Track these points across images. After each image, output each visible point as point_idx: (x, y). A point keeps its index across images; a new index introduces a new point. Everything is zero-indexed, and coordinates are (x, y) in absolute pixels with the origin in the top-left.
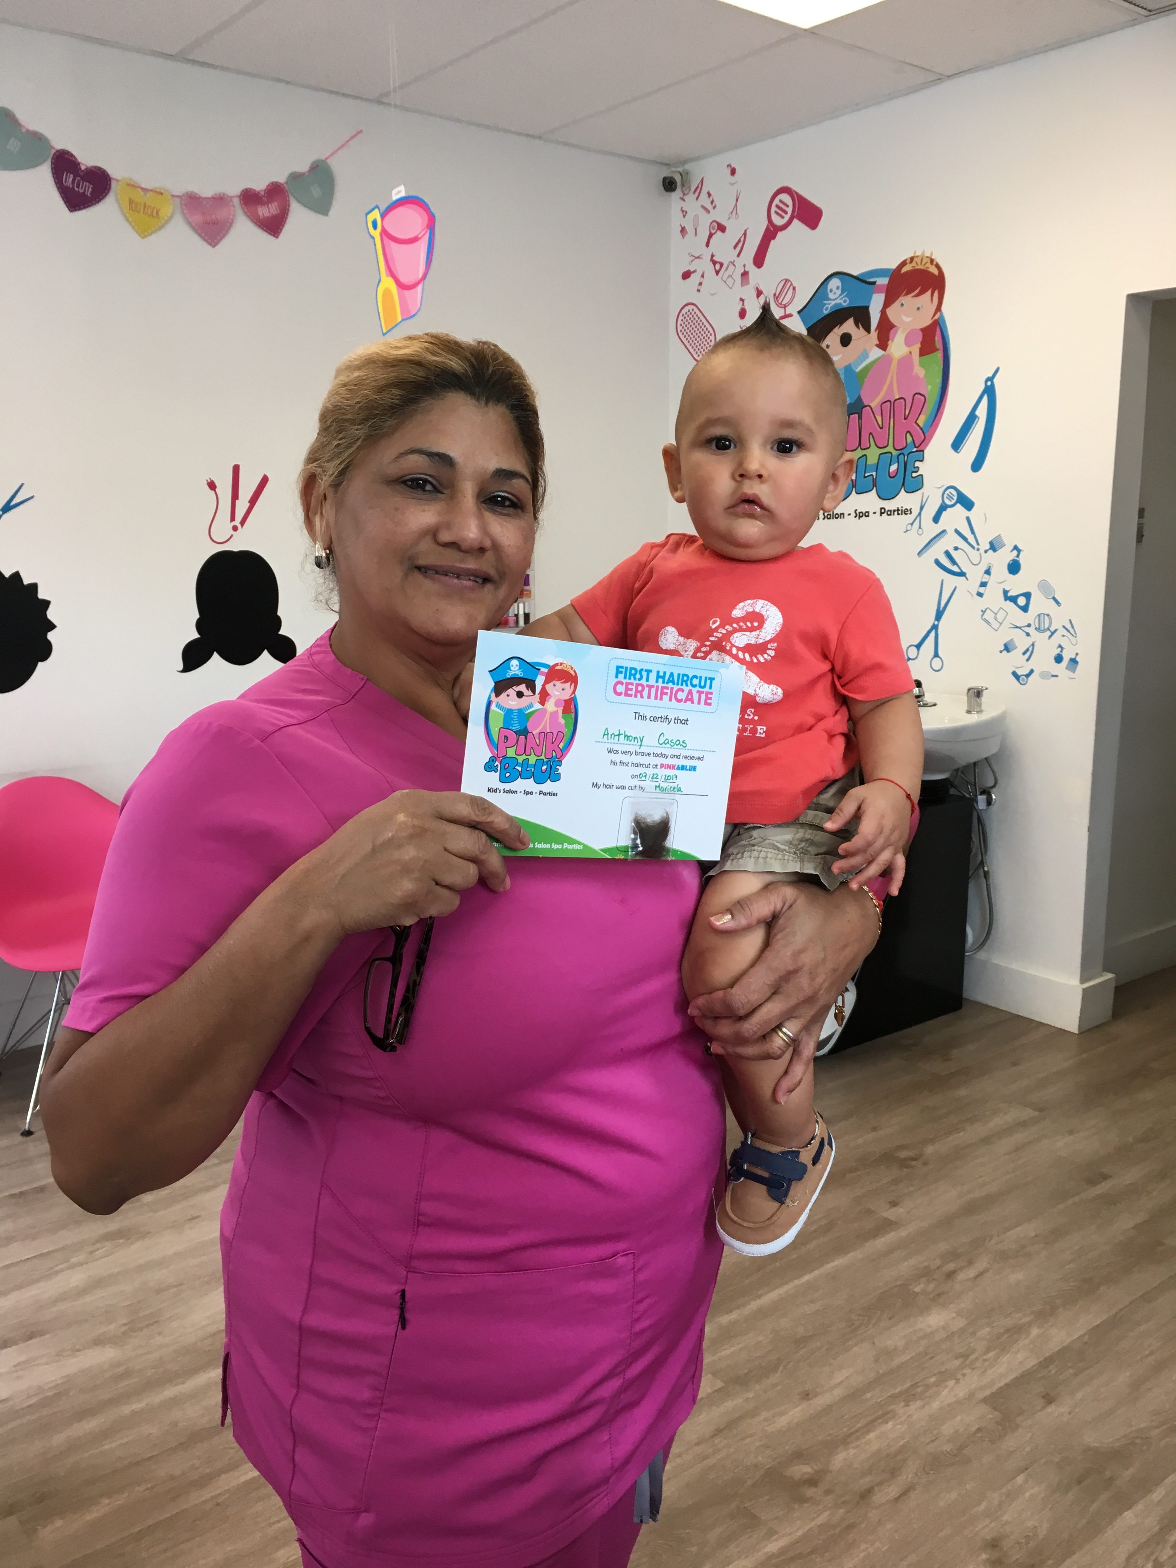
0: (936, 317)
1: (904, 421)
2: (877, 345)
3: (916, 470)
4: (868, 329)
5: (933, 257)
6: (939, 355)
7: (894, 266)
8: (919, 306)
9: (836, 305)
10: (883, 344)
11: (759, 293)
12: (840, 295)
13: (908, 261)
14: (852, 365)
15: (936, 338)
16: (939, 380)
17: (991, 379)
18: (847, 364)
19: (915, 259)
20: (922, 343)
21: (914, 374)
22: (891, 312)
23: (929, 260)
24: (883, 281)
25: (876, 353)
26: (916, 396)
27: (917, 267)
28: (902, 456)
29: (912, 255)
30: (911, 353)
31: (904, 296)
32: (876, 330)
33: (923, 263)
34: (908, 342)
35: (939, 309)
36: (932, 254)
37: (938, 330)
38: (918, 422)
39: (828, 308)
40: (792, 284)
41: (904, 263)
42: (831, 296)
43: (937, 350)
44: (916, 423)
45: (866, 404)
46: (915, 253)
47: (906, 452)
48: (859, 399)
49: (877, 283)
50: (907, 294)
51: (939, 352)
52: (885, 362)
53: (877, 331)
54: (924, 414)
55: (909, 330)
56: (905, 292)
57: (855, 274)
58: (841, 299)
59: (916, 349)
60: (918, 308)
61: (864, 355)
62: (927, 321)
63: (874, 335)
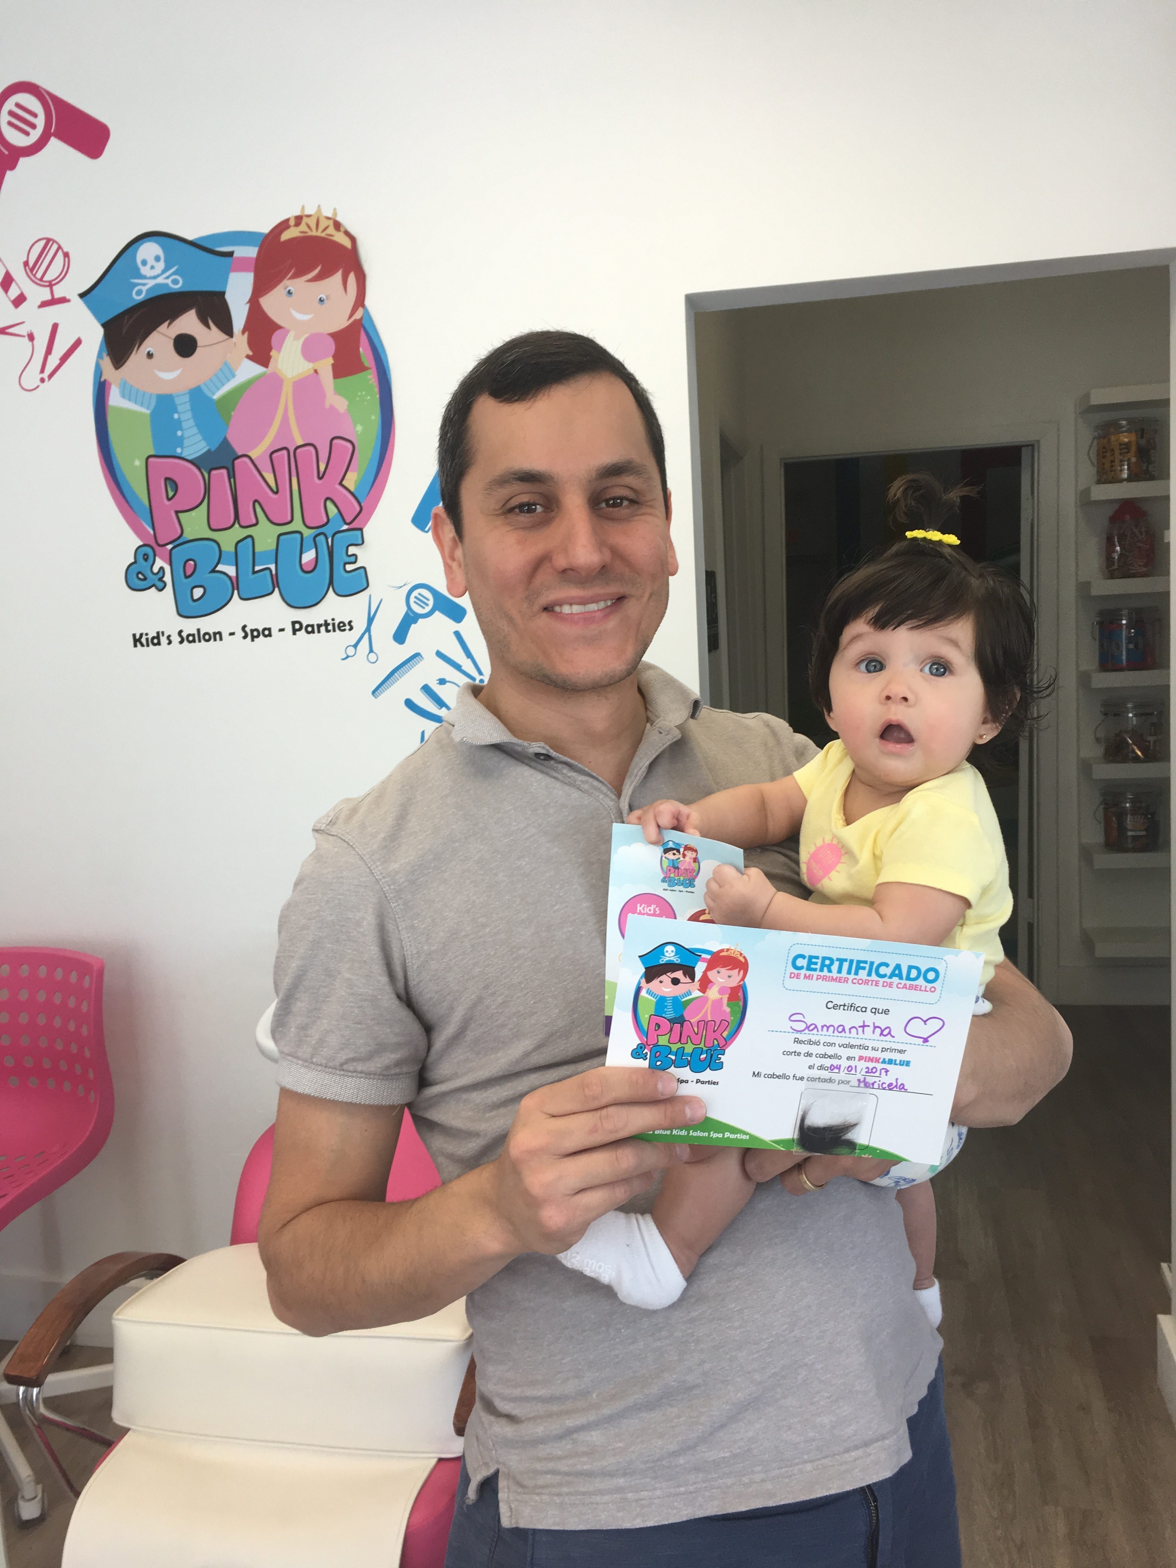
0: (358, 315)
1: (318, 481)
2: (248, 357)
3: (353, 559)
4: (227, 328)
5: (339, 219)
6: (370, 377)
8: (323, 296)
10: (260, 356)
12: (164, 272)
13: (292, 222)
14: (203, 387)
15: (361, 349)
18: (192, 385)
19: (305, 220)
21: (327, 405)
22: (271, 303)
23: (331, 223)
24: (251, 252)
25: (249, 370)
26: (335, 441)
28: (322, 537)
32: (243, 332)
35: (360, 301)
36: (335, 214)
38: (344, 483)
39: (141, 292)
40: (59, 247)
41: (284, 225)
42: (145, 271)
43: (367, 368)
44: (341, 484)
45: (240, 454)
47: (329, 530)
48: (225, 444)
50: (296, 276)
51: (369, 371)
53: (246, 334)
54: (354, 471)
55: (306, 336)
58: (167, 278)
59: (326, 365)
60: (321, 300)
61: (228, 372)
62: (341, 322)
63: (240, 340)
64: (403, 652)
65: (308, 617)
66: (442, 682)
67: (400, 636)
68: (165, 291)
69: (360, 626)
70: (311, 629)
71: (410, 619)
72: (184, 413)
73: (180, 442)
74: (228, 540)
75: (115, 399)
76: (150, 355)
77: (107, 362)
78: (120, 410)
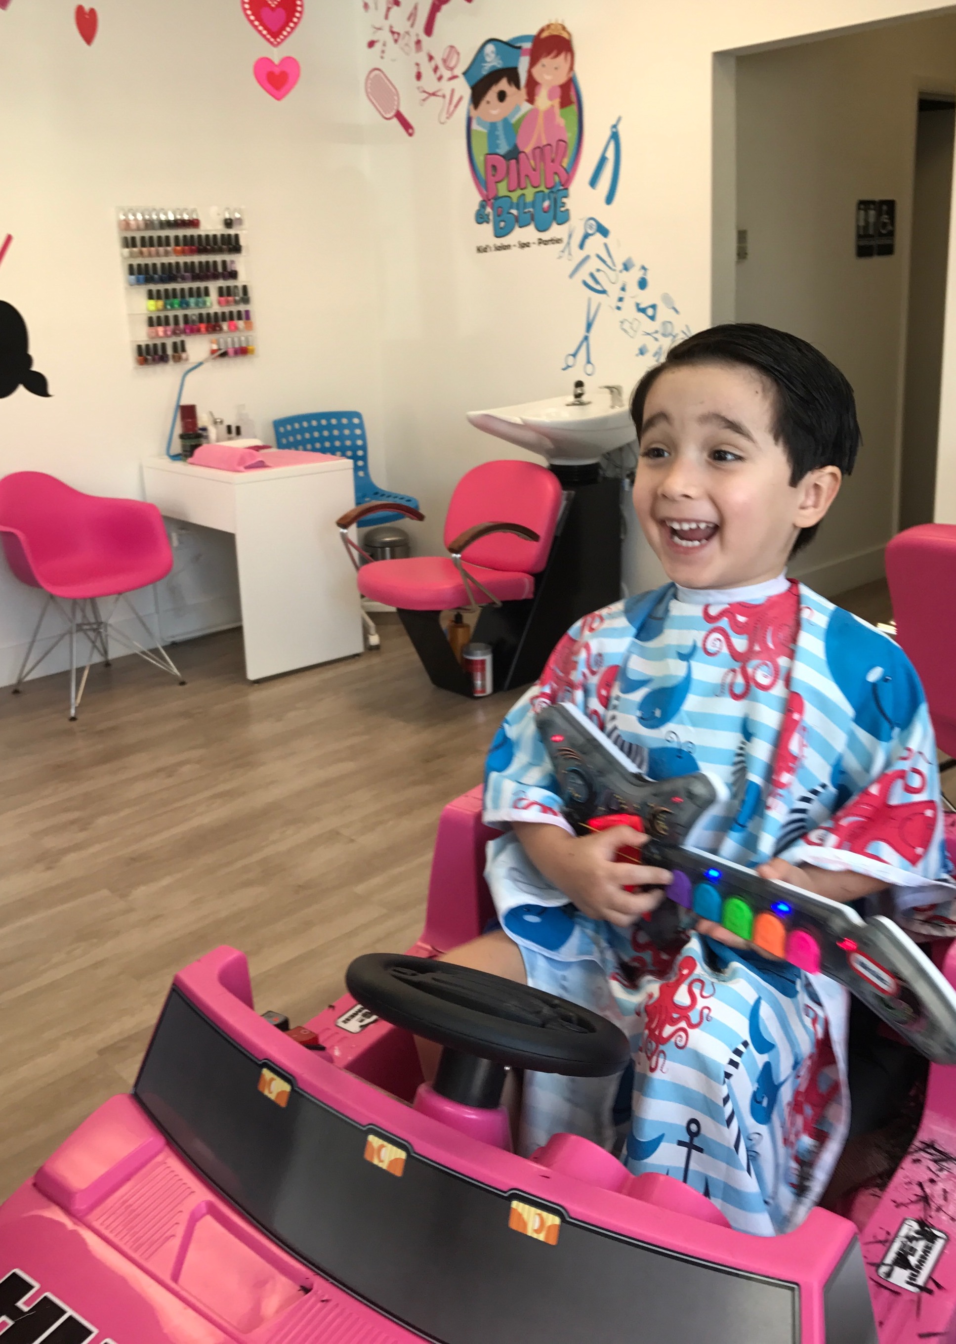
0: (570, 75)
2: (526, 100)
5: (564, 25)
6: (574, 108)
8: (557, 66)
9: (493, 66)
10: (531, 99)
11: (431, 58)
12: (495, 59)
13: (546, 28)
14: (508, 117)
15: (571, 93)
16: (575, 129)
17: (615, 126)
18: (504, 116)
20: (561, 98)
21: (557, 123)
22: (537, 72)
23: (561, 27)
24: (528, 45)
25: (526, 107)
26: (559, 142)
27: (553, 33)
29: (549, 23)
30: (553, 106)
31: (544, 58)
33: (557, 30)
35: (571, 68)
36: (563, 21)
37: (573, 86)
38: (562, 164)
39: (486, 69)
40: (456, 50)
41: (542, 31)
42: (488, 59)
43: (573, 102)
45: (521, 151)
47: (554, 190)
48: (516, 146)
50: (547, 56)
51: (574, 104)
52: (534, 113)
53: (526, 88)
54: (566, 158)
55: (550, 87)
56: (545, 55)
57: (505, 39)
58: (496, 62)
59: (557, 102)
60: (556, 68)
61: (517, 108)
62: (563, 79)
63: (523, 91)
64: (582, 254)
65: (546, 236)
66: (598, 270)
67: (581, 246)
68: (495, 69)
69: (565, 240)
70: (546, 243)
71: (586, 236)
72: (500, 132)
73: (497, 146)
74: (515, 196)
75: (475, 126)
76: (488, 102)
77: (472, 107)
78: (476, 131)
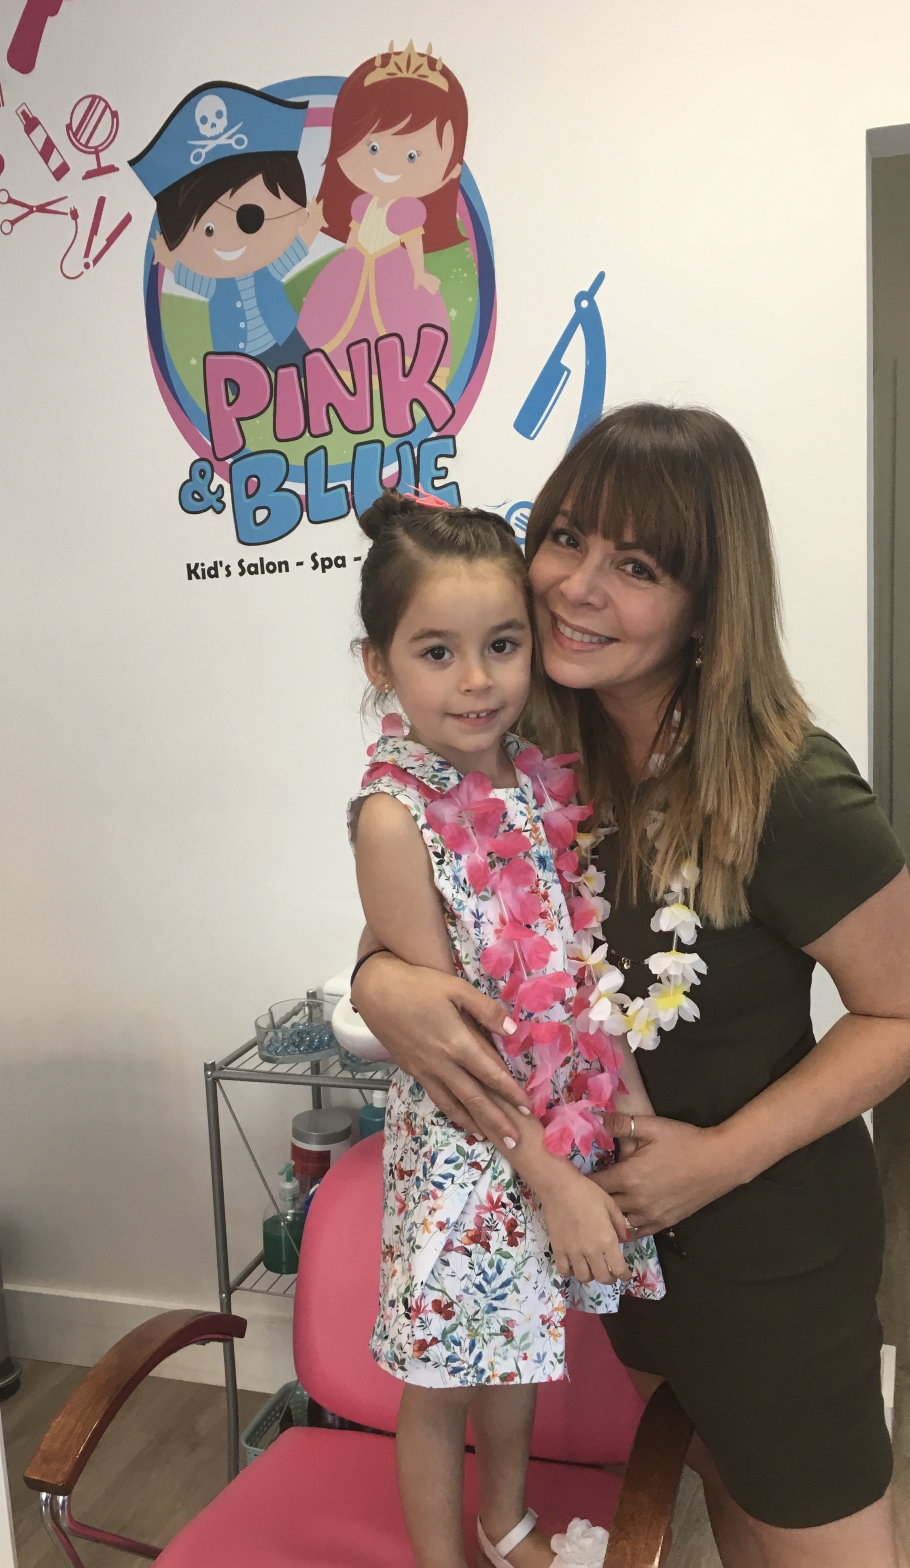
0: (454, 174)
1: (402, 379)
2: (323, 230)
3: (443, 473)
4: (299, 197)
5: (434, 55)
6: (467, 251)
7: (346, 71)
8: (414, 152)
9: (219, 147)
10: (337, 228)
11: (31, 124)
12: (226, 130)
13: (378, 63)
14: (271, 269)
15: (458, 216)
16: (473, 300)
17: (588, 295)
18: (258, 266)
19: (394, 58)
20: (425, 226)
21: (416, 286)
22: (351, 164)
23: (425, 61)
24: (329, 101)
25: (324, 246)
26: (425, 330)
27: (400, 75)
28: (407, 447)
29: (386, 51)
30: (403, 245)
31: (373, 132)
32: (318, 200)
33: (413, 68)
34: (395, 223)
35: (458, 156)
36: (430, 47)
37: (460, 198)
38: (434, 381)
39: (199, 155)
40: (107, 106)
41: (368, 67)
42: (205, 130)
43: (464, 239)
44: (430, 382)
45: (311, 348)
46: (391, 45)
47: (415, 439)
48: (295, 336)
49: (310, 106)
50: (382, 128)
51: (467, 242)
52: (347, 262)
53: (322, 202)
54: (446, 366)
55: (394, 200)
56: (376, 125)
57: (257, 87)
58: (230, 137)
59: (415, 237)
60: (411, 157)
61: (300, 249)
62: (433, 183)
63: (314, 209)
68: (228, 154)
72: (248, 301)
73: (243, 335)
74: (296, 452)
75: (169, 286)
76: (209, 232)
77: (160, 242)
78: (174, 299)
